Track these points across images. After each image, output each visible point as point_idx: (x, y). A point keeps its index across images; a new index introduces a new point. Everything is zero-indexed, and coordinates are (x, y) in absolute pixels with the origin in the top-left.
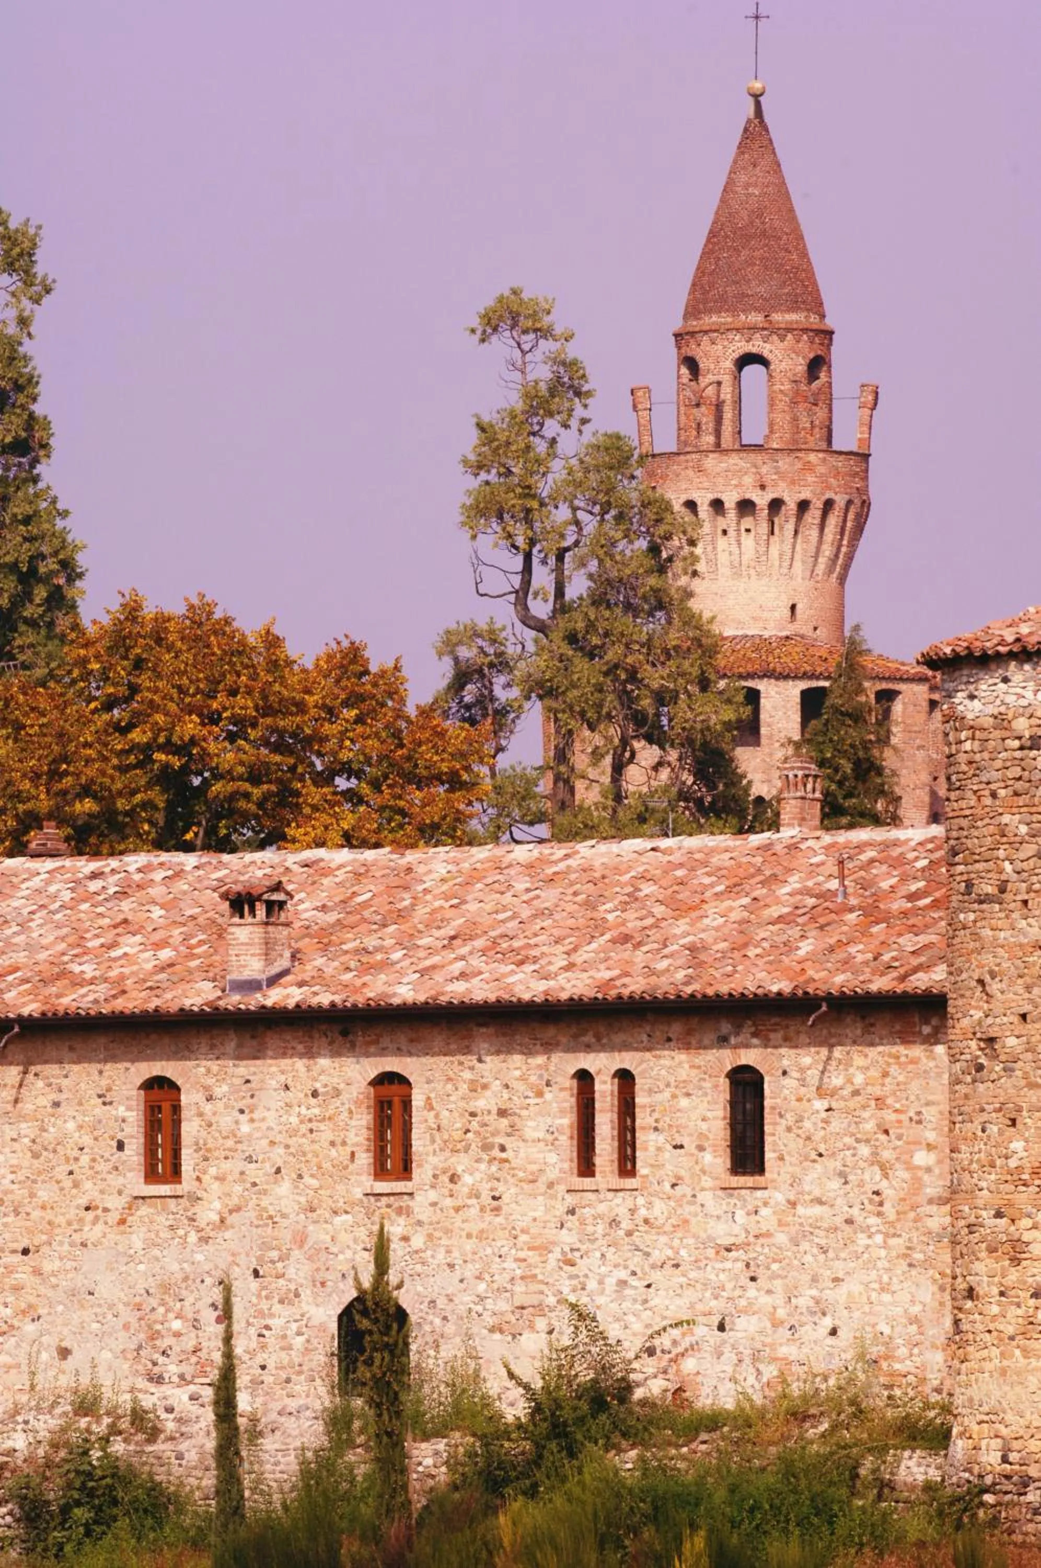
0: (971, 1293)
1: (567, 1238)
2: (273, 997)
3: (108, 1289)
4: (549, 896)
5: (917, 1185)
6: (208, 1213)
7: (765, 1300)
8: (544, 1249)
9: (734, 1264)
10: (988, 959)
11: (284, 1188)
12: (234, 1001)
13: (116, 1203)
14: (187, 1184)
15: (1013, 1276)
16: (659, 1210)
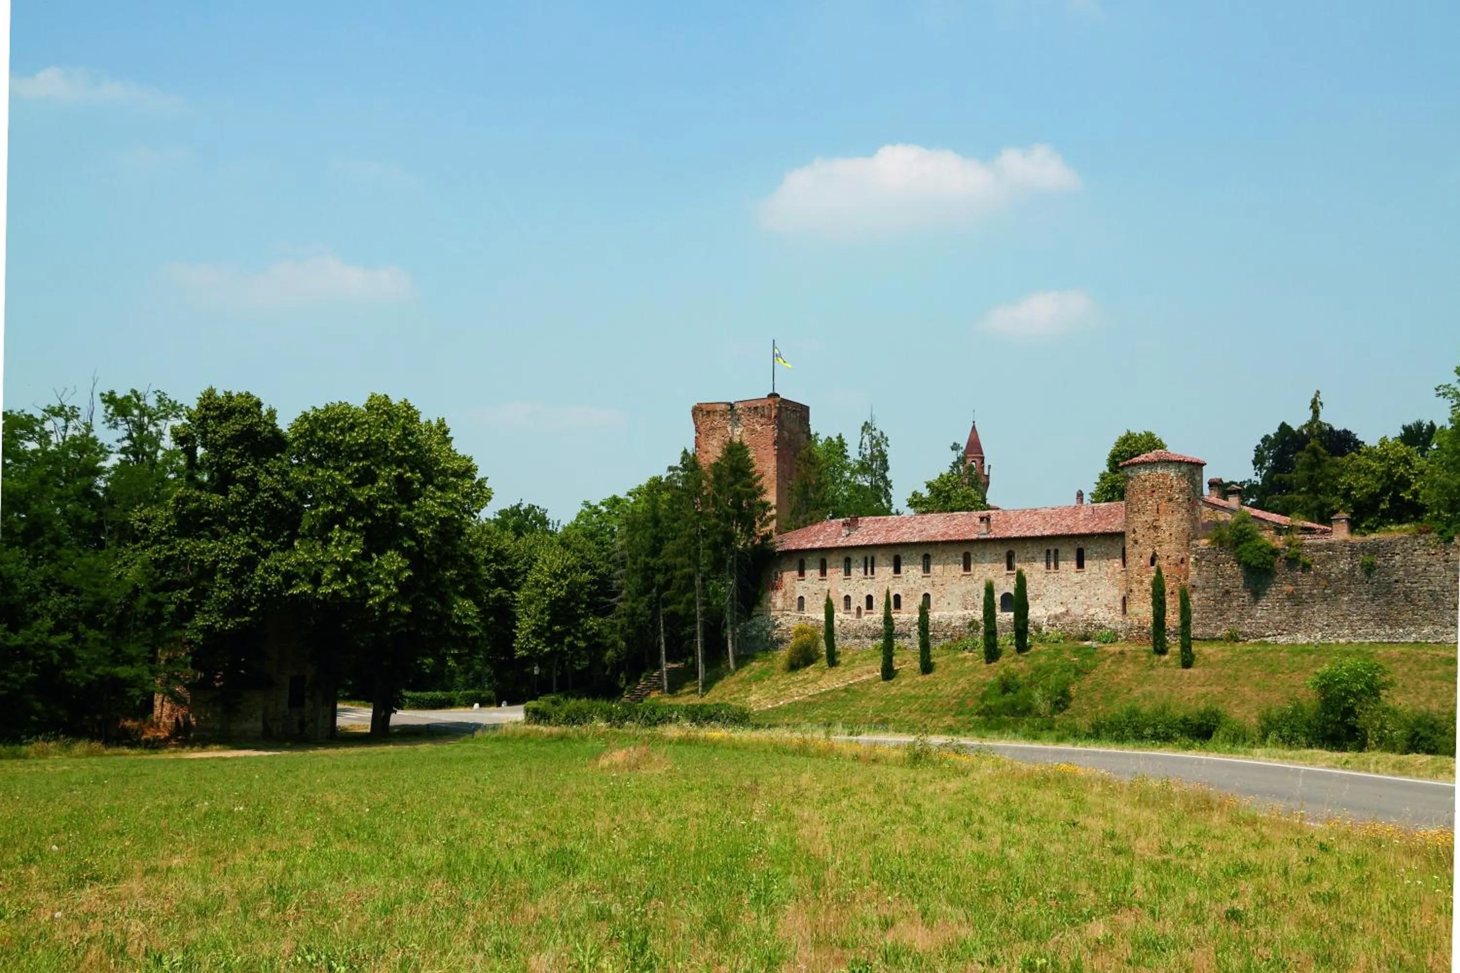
0: (1131, 591)
1: (1045, 582)
2: (988, 536)
3: (957, 592)
4: (1036, 517)
5: (1115, 570)
6: (976, 578)
7: (1084, 593)
8: (1040, 584)
9: (1078, 586)
10: (1136, 524)
11: (990, 573)
12: (981, 537)
13: (958, 576)
14: (971, 572)
15: (1141, 587)
16: (1063, 576)
